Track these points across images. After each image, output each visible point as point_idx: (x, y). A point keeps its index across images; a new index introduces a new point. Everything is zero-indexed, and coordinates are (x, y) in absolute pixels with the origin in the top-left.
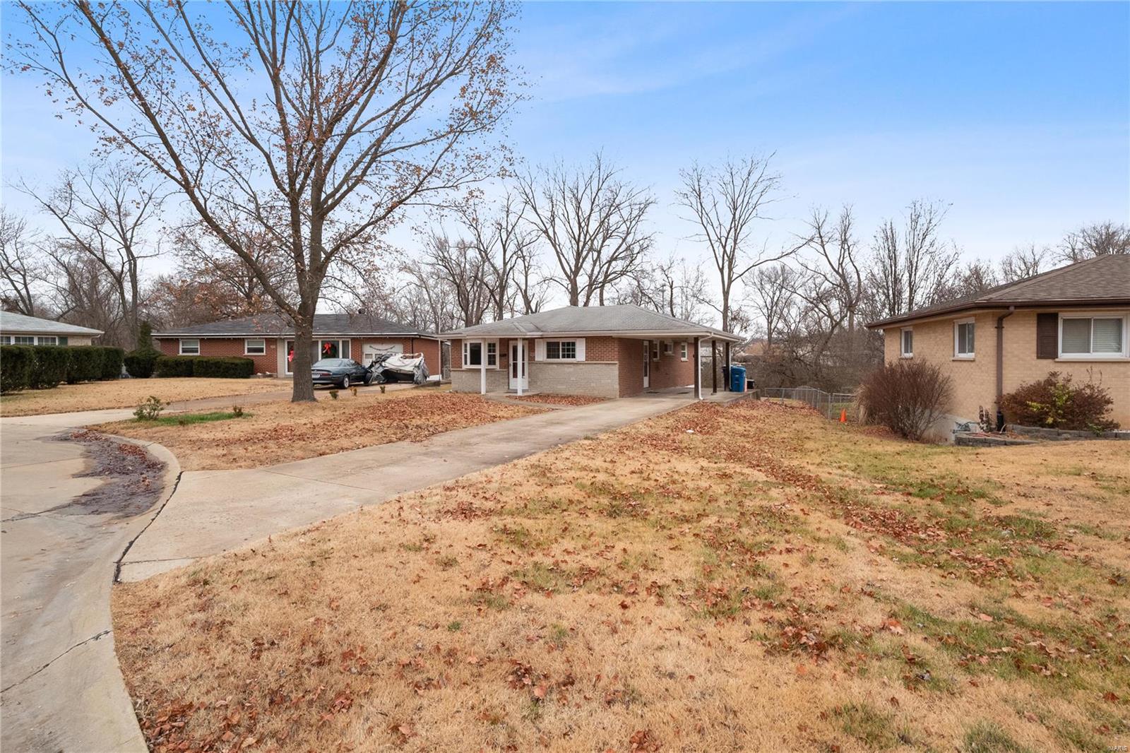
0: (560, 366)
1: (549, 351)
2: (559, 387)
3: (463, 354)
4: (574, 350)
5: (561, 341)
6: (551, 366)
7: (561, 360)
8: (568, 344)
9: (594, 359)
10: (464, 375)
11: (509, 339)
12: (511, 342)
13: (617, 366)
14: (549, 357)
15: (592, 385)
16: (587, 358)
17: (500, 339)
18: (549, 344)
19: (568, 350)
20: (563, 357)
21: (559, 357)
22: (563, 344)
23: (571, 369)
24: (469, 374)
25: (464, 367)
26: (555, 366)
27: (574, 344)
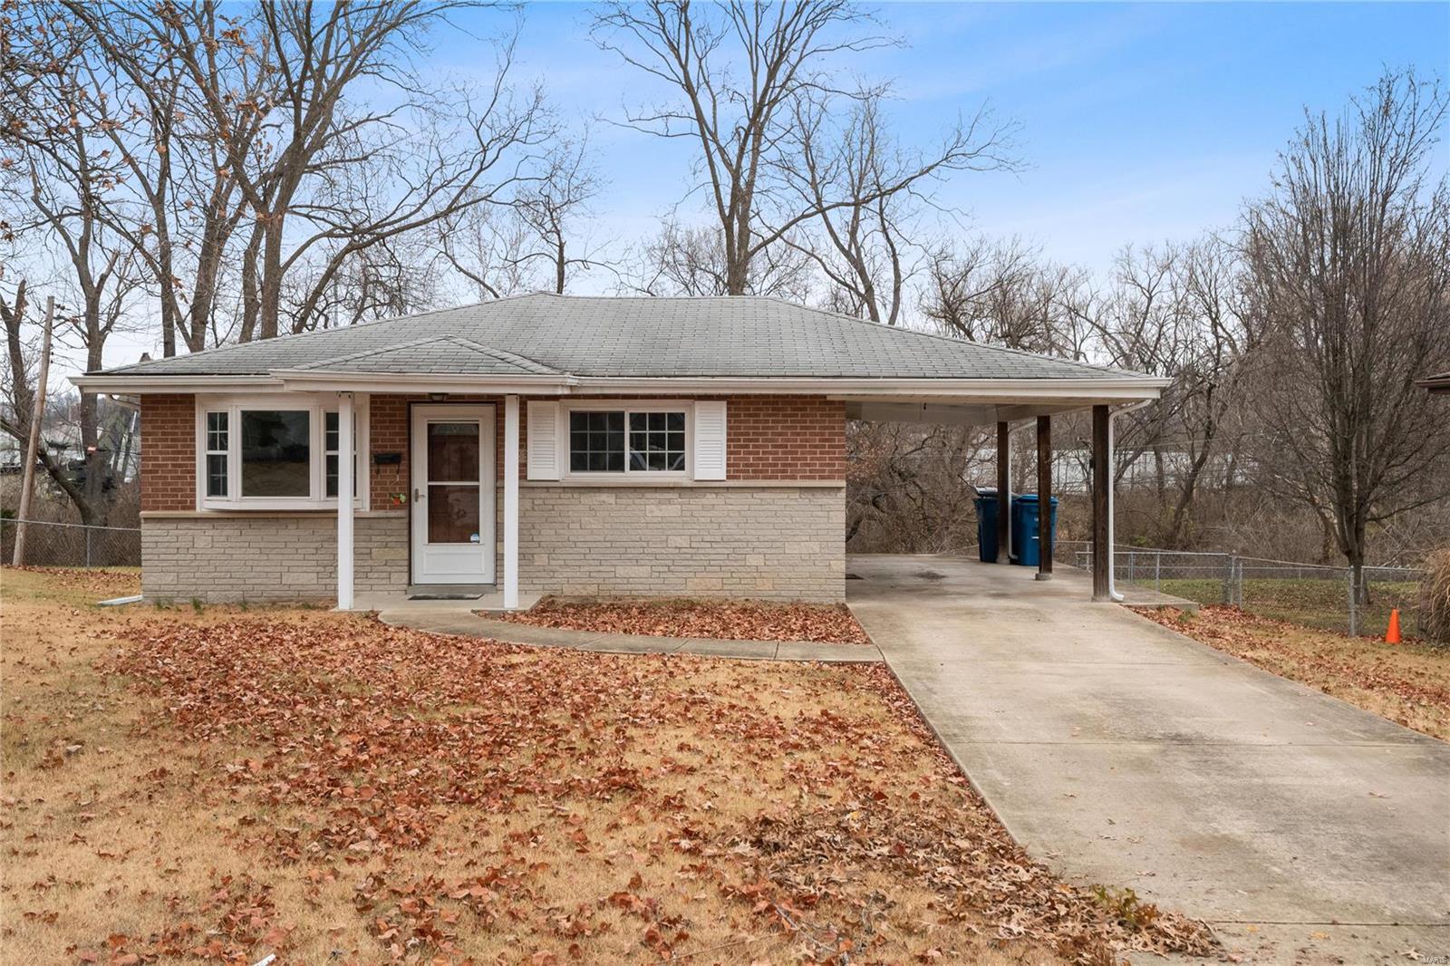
0: (626, 499)
1: (577, 442)
2: (621, 571)
3: (202, 452)
4: (678, 442)
5: (628, 409)
6: (587, 499)
7: (629, 476)
8: (657, 420)
9: (757, 474)
10: (204, 538)
11: (412, 400)
12: (418, 411)
13: (843, 494)
14: (578, 464)
15: (753, 560)
16: (733, 470)
17: (375, 398)
18: (578, 420)
19: (657, 441)
20: (636, 466)
21: (622, 469)
22: (638, 420)
23: (672, 508)
24: (229, 531)
25: (205, 504)
26: (608, 498)
27: (677, 420)
